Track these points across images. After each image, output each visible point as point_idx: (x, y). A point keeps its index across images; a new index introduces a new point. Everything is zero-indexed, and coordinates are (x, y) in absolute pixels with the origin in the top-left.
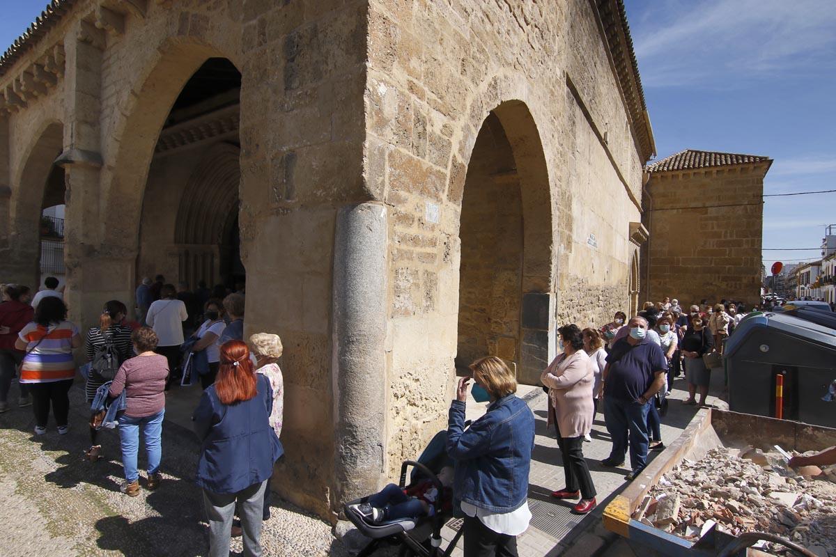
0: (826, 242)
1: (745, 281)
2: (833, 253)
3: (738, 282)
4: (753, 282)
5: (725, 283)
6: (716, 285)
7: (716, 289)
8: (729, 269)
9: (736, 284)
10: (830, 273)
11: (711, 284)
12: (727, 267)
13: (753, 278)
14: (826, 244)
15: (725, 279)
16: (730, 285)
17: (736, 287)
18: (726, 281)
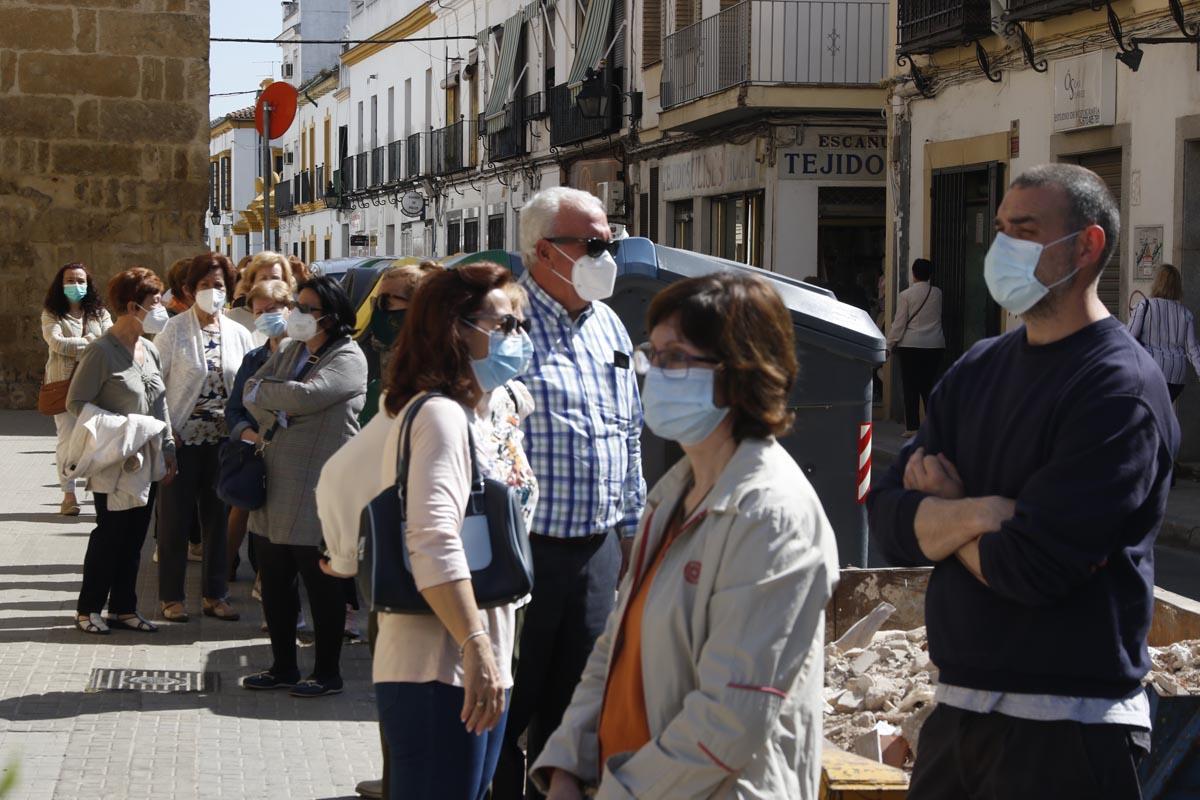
0: (295, 20)
1: (149, 172)
2: (330, 68)
3: (123, 179)
4: (182, 173)
5: (71, 180)
6: (33, 193)
7: (33, 210)
8: (86, 108)
9: (114, 185)
10: (319, 161)
11: (14, 187)
12: (78, 100)
13: (182, 157)
14: (297, 28)
15: (70, 161)
16: (88, 192)
17: (114, 203)
18: (76, 172)
